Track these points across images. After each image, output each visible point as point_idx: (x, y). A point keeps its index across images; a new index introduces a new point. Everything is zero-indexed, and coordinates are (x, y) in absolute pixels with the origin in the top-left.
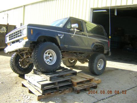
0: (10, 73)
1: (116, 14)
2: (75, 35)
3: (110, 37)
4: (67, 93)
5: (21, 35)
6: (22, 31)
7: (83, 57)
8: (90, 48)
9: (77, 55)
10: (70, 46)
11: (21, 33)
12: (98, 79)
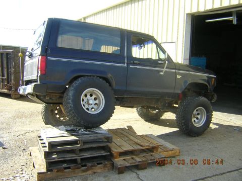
0: (26, 133)
1: (234, 22)
4: (99, 171)
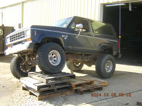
1: (130, 9)
2: (79, 36)
3: (120, 37)
4: (69, 94)
5: (24, 37)
6: (25, 33)
7: (89, 58)
8: (97, 49)
9: (82, 57)
10: (74, 47)
11: (24, 34)
12: (105, 81)
